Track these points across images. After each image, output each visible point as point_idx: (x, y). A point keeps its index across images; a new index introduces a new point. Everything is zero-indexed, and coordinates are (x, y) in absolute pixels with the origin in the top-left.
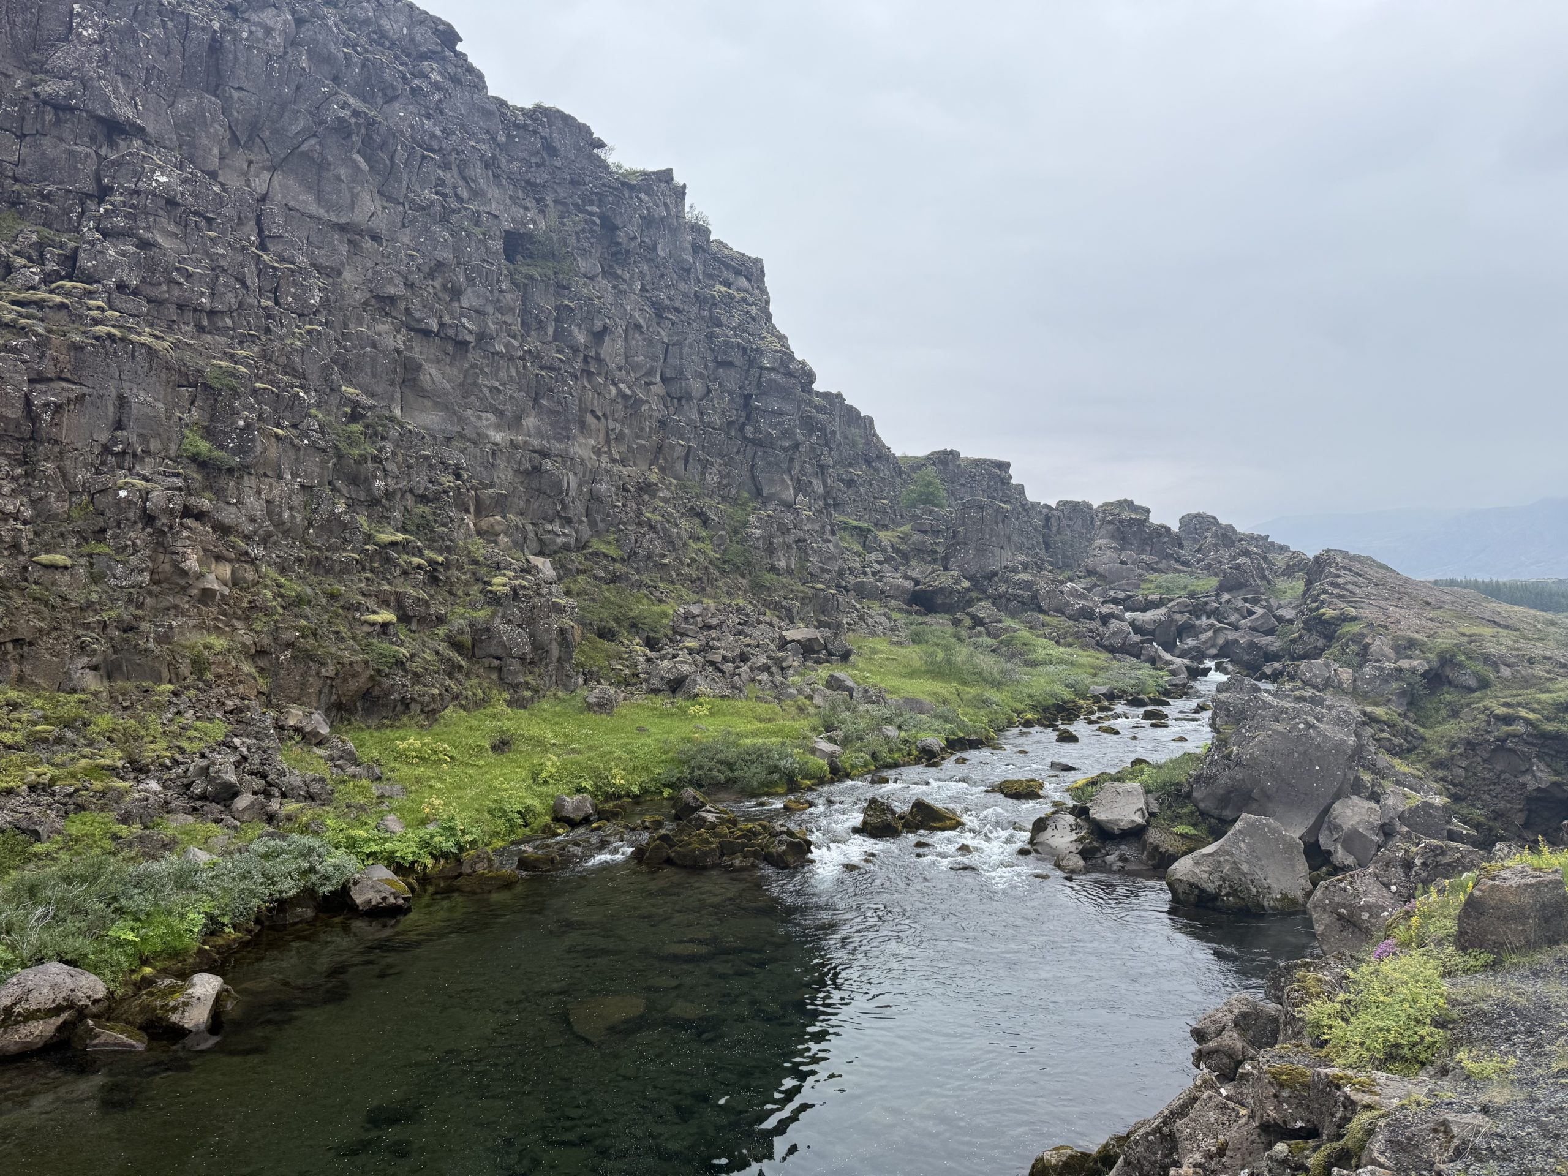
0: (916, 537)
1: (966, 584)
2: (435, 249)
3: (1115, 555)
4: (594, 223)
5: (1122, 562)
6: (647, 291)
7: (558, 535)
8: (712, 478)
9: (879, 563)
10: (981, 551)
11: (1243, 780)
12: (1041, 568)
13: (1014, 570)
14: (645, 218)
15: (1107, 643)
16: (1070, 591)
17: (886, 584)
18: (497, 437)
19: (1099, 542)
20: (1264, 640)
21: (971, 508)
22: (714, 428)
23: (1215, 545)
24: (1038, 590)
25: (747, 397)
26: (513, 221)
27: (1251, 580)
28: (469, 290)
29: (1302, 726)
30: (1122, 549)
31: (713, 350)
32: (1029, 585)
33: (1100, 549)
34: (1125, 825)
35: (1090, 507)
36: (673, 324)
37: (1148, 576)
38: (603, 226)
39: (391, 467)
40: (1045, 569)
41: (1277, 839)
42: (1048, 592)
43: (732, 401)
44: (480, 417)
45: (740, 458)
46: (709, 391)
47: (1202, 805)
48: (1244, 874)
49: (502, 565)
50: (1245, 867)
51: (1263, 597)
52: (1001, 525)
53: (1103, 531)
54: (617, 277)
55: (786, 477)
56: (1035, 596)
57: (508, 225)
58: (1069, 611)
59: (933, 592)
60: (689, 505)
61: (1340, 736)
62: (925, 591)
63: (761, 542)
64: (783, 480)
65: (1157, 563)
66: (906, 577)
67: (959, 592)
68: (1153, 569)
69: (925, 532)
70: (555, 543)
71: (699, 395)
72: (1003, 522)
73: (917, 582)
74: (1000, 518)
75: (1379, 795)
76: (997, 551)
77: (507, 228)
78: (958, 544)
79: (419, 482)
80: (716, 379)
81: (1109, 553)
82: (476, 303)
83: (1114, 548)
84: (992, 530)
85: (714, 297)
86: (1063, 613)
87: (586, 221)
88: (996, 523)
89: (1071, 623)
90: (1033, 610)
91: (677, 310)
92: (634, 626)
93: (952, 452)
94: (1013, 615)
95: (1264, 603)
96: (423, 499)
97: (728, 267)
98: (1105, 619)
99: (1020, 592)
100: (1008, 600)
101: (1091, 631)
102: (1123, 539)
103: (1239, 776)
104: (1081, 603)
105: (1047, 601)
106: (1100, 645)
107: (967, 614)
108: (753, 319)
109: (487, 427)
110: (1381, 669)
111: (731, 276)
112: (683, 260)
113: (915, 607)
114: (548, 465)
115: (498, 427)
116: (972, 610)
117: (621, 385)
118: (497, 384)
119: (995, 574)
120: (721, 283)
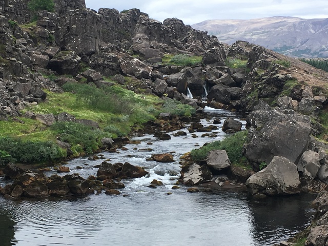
0: (39, 30)
1: (79, 58)
3: (148, 43)
5: (151, 47)
9: (25, 44)
10: (85, 39)
11: (268, 146)
12: (119, 51)
13: (107, 51)
15: (157, 91)
16: (136, 63)
17: (33, 57)
19: (138, 35)
20: (230, 89)
21: (79, 14)
23: (194, 38)
24: (120, 62)
27: (220, 59)
29: (291, 123)
30: (150, 40)
32: (115, 60)
33: (140, 39)
34: (223, 166)
35: (117, 12)
37: (165, 55)
40: (122, 51)
41: (287, 165)
42: (126, 63)
47: (250, 157)
48: (275, 179)
50: (275, 176)
51: (226, 67)
52: (96, 25)
53: (140, 29)
56: (119, 65)
58: (137, 74)
59: (60, 62)
61: (305, 126)
62: (56, 62)
65: (168, 48)
66: (44, 54)
67: (75, 62)
68: (165, 51)
69: (45, 27)
72: (97, 23)
73: (51, 57)
74: (95, 20)
75: (318, 149)
76: (93, 39)
78: (72, 35)
81: (145, 42)
83: (146, 39)
84: (91, 28)
86: (134, 75)
88: (93, 24)
89: (139, 81)
90: (118, 73)
94: (107, 76)
95: (226, 70)
98: (153, 78)
99: (111, 64)
100: (105, 67)
101: (149, 85)
102: (150, 34)
103: (266, 144)
104: (141, 70)
105: (126, 68)
106: (154, 93)
107: (82, 75)
110: (308, 100)
113: (51, 71)
116: (86, 73)
119: (93, 53)
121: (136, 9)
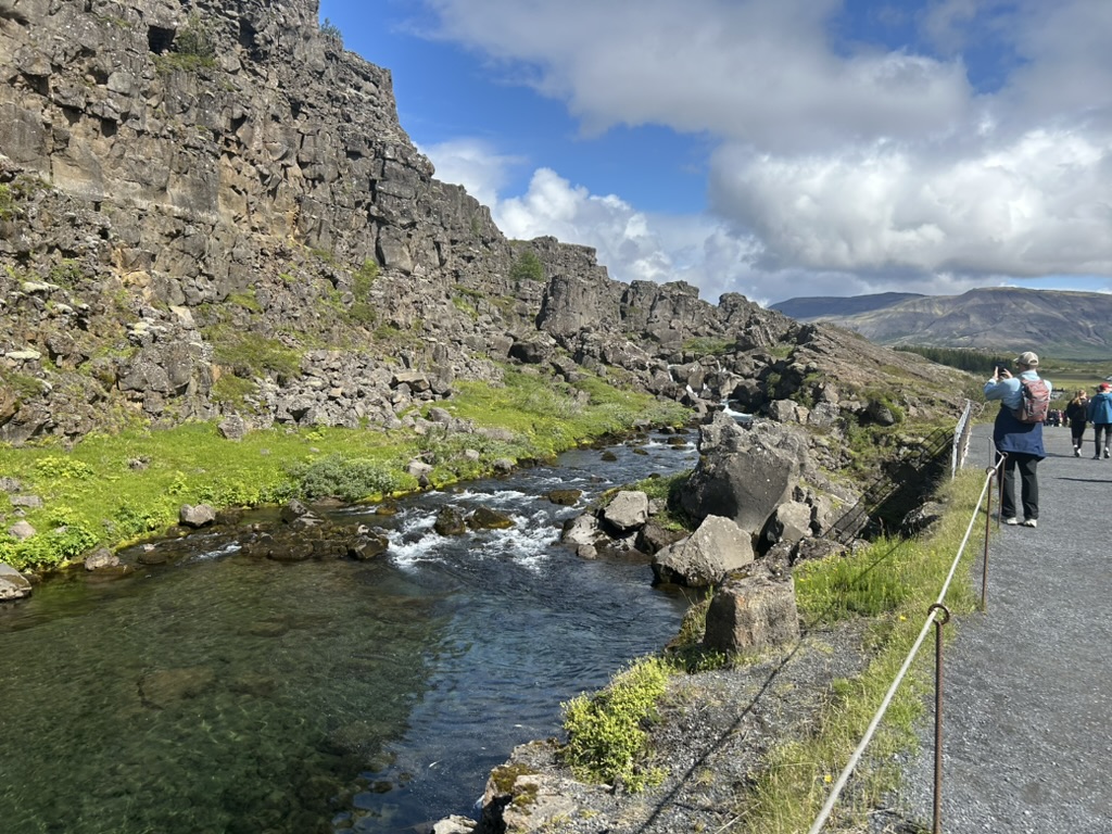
0: (518, 303)
1: (553, 341)
2: (80, 35)
3: (667, 322)
4: (233, 25)
5: (671, 328)
6: (284, 88)
7: (201, 290)
8: (342, 248)
9: (488, 323)
10: (565, 316)
13: (588, 331)
14: (282, 25)
15: (653, 388)
16: (629, 348)
17: (491, 339)
18: (143, 203)
21: (558, 281)
22: (343, 206)
24: (605, 347)
25: (373, 182)
26: (159, 17)
27: (759, 342)
28: (115, 75)
29: (759, 450)
30: (673, 318)
31: (343, 141)
32: (598, 343)
33: (656, 317)
34: (628, 523)
35: (655, 285)
36: (308, 118)
37: (689, 338)
38: (242, 29)
39: (37, 224)
41: (732, 534)
42: (613, 349)
43: (359, 184)
44: (126, 186)
45: (367, 231)
46: (340, 175)
48: (707, 561)
49: (144, 313)
51: (766, 355)
54: (255, 73)
55: (405, 249)
56: (602, 352)
57: (155, 21)
59: (527, 347)
60: (320, 269)
61: (785, 457)
62: (520, 346)
63: (382, 301)
64: (402, 253)
66: (508, 335)
67: (547, 348)
68: (693, 333)
69: (526, 300)
70: (197, 296)
71: (330, 178)
72: (582, 293)
73: (515, 339)
74: (580, 290)
76: (577, 316)
77: (152, 23)
79: (65, 239)
80: (345, 165)
81: (662, 320)
82: (122, 87)
84: (574, 299)
85: (344, 98)
86: (622, 365)
87: (227, 23)
88: (577, 293)
89: (628, 372)
90: (601, 362)
91: (311, 106)
92: (268, 367)
93: (551, 239)
94: (585, 365)
96: (68, 254)
97: (357, 73)
98: (653, 370)
99: (592, 348)
100: (583, 353)
101: (642, 378)
104: (635, 358)
105: (612, 355)
106: (648, 390)
107: (552, 363)
108: (378, 118)
109: (134, 195)
110: (828, 408)
111: (362, 82)
112: (317, 65)
113: (513, 359)
114: (191, 230)
115: (144, 195)
117: (259, 166)
118: (141, 157)
119: (575, 334)
120: (351, 86)
121: (682, 282)
